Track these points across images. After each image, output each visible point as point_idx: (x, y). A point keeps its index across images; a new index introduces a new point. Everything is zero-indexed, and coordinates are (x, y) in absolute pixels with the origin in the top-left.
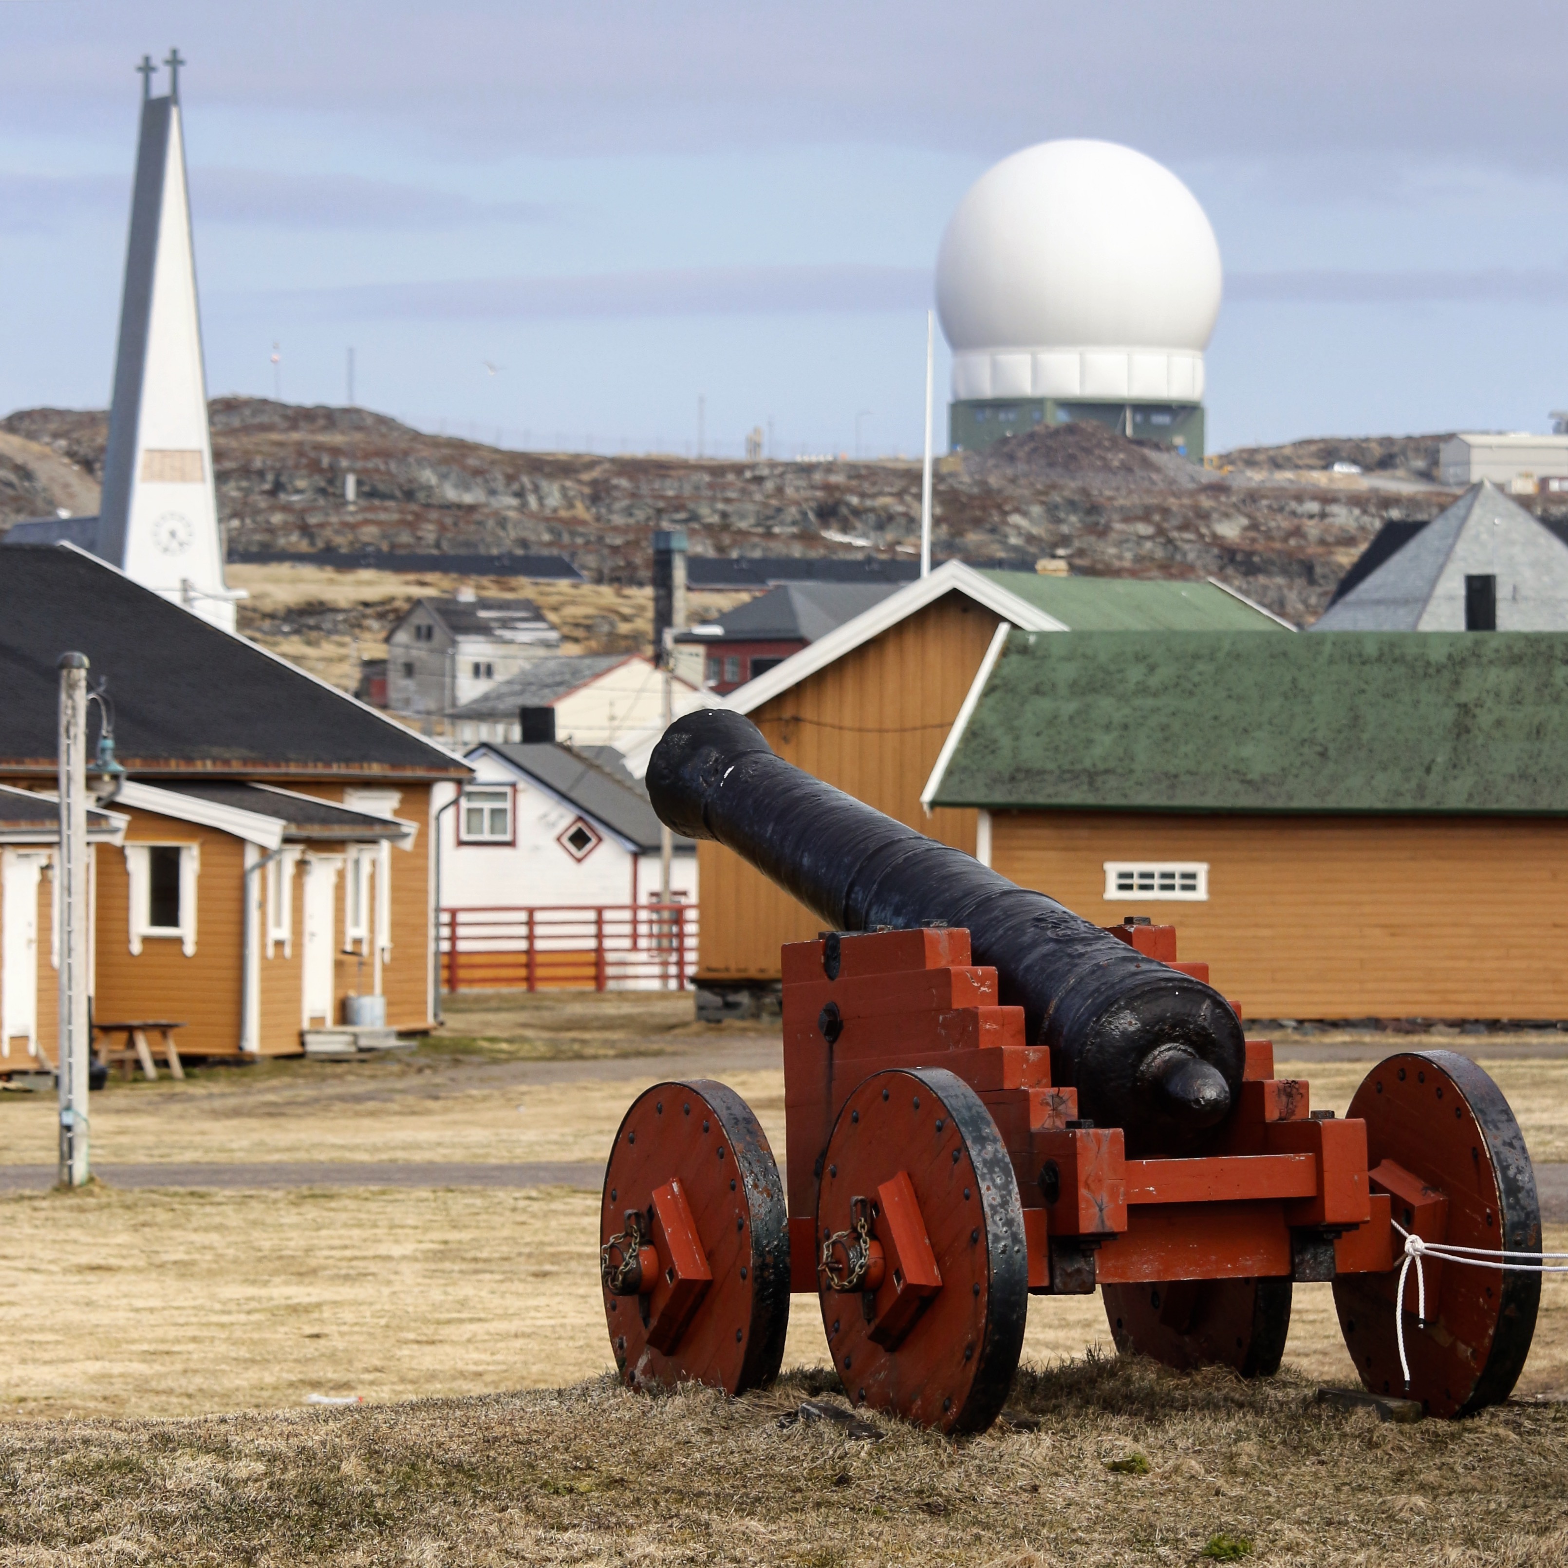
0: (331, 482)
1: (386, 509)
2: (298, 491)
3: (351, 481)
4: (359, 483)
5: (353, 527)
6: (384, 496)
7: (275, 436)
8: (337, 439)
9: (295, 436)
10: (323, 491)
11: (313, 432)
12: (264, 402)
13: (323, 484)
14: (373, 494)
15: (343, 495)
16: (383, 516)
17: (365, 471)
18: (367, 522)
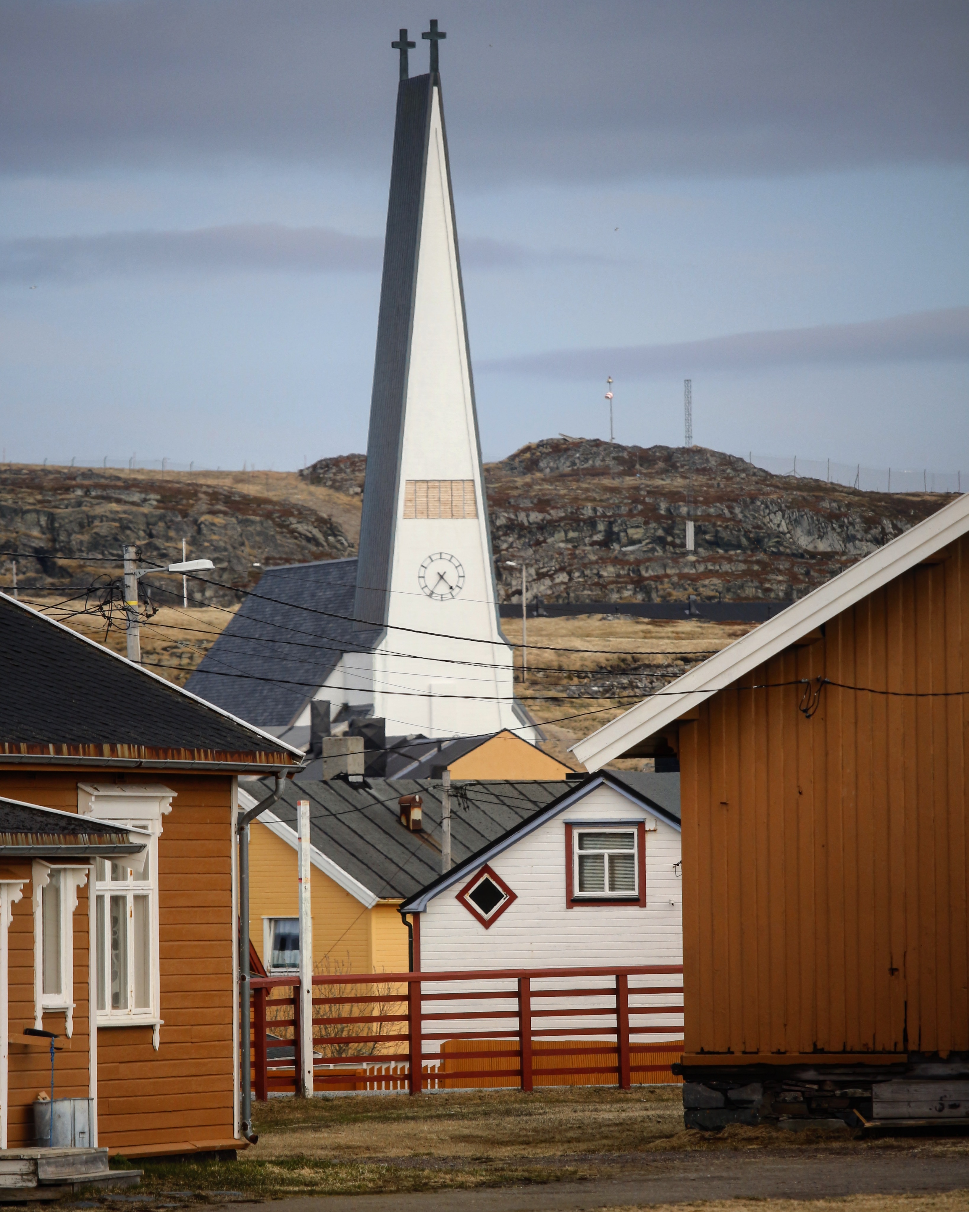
0: (669, 531)
1: (730, 560)
2: (632, 542)
3: (690, 528)
4: (699, 531)
5: (694, 579)
6: (728, 546)
7: (607, 482)
8: (677, 483)
9: (629, 481)
10: (661, 541)
11: (650, 476)
12: (597, 443)
13: (660, 533)
14: (716, 543)
15: (683, 545)
16: (726, 567)
17: (707, 517)
18: (709, 574)
